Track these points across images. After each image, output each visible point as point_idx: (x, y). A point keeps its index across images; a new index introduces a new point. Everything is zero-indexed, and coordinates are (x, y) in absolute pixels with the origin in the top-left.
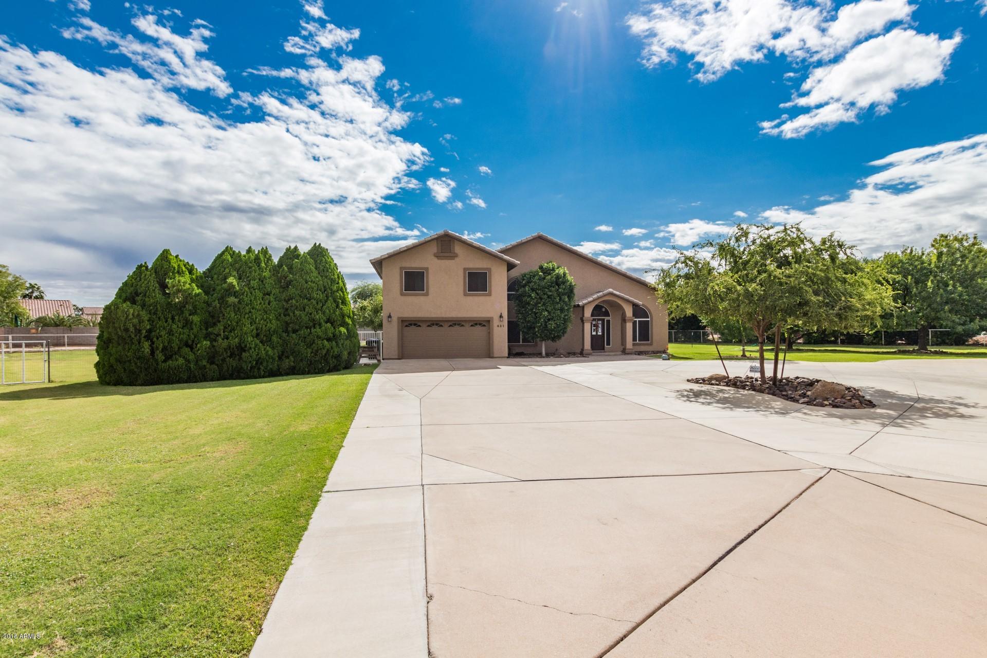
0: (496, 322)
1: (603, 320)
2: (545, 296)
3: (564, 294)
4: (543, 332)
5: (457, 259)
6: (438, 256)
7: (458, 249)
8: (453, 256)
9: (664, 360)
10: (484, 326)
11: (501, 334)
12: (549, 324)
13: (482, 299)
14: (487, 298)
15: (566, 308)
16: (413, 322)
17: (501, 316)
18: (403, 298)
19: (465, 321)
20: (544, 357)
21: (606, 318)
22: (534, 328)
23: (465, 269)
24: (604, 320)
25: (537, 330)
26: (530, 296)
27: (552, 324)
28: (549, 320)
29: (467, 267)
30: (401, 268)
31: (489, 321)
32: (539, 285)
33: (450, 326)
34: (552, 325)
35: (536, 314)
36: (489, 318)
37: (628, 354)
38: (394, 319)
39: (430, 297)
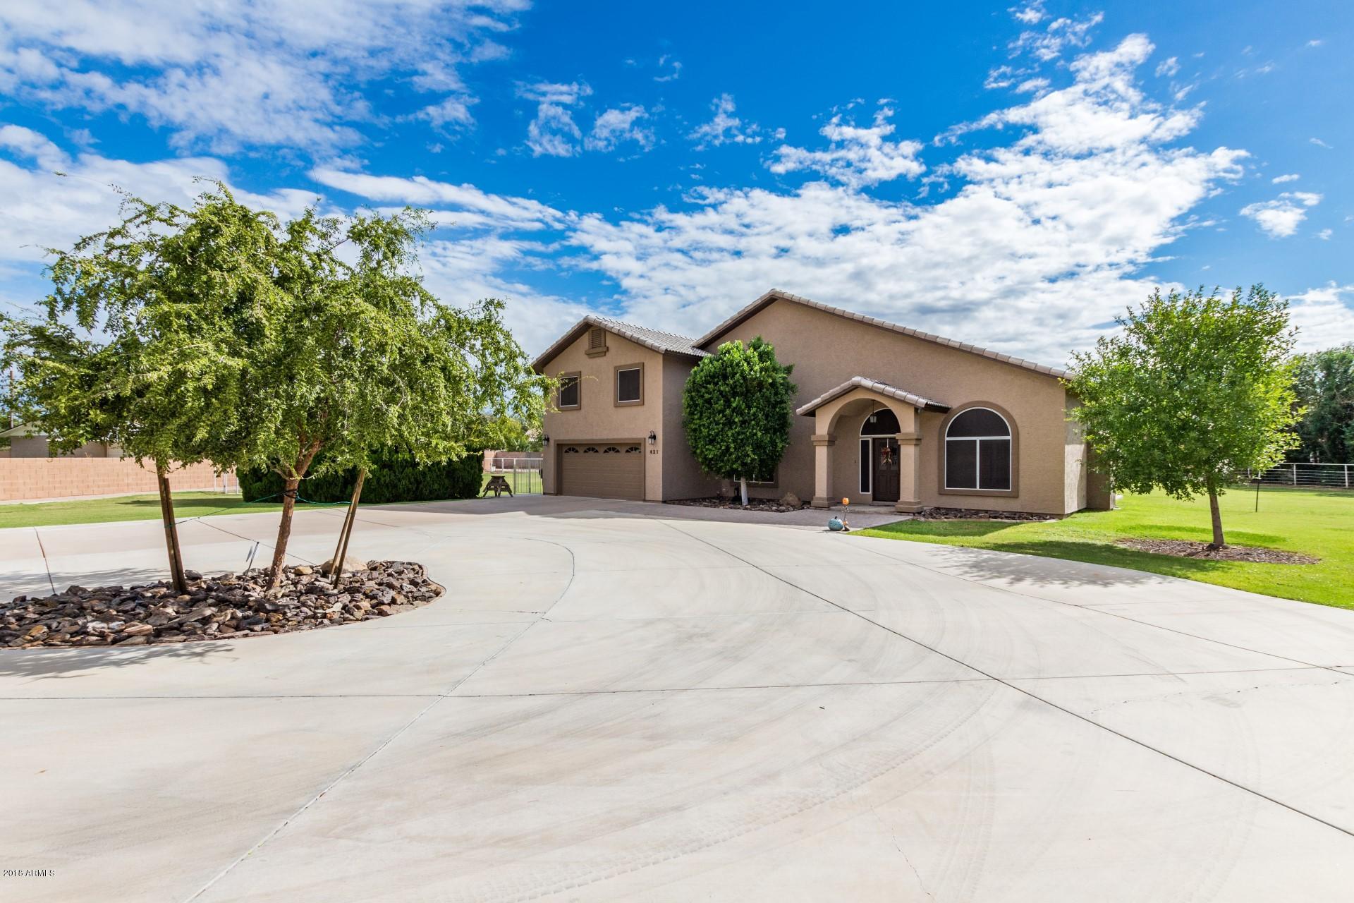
0: (648, 446)
5: (608, 355)
6: (590, 355)
7: (610, 342)
8: (606, 352)
10: (636, 453)
11: (655, 464)
13: (634, 410)
14: (640, 408)
16: (571, 447)
17: (654, 437)
18: (561, 415)
19: (621, 445)
23: (616, 369)
29: (618, 364)
31: (640, 444)
33: (606, 451)
36: (638, 439)
38: (552, 442)
39: (583, 411)
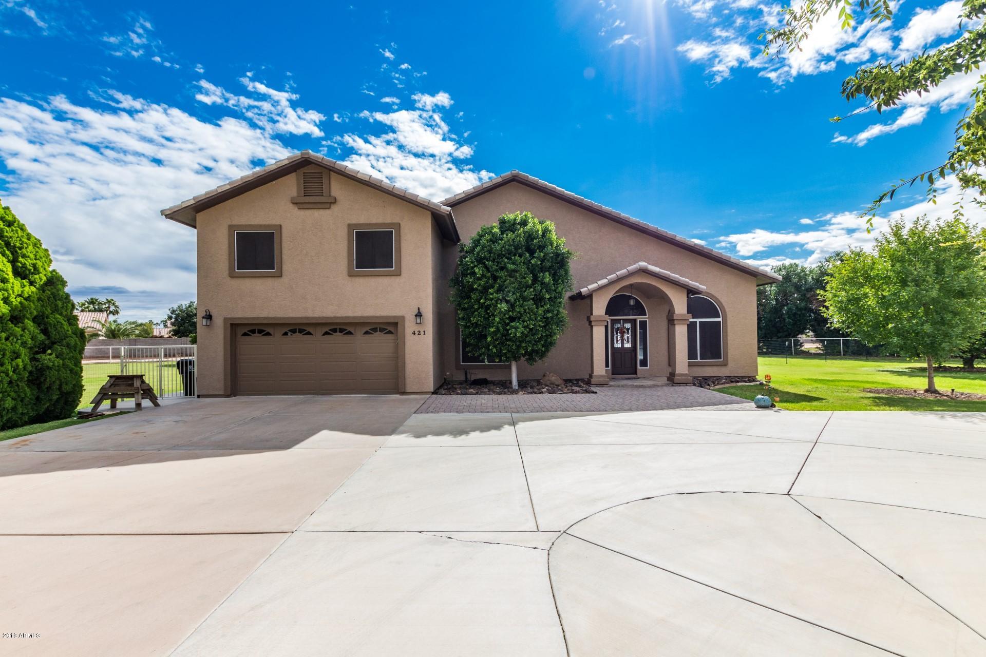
0: (410, 326)
1: (633, 322)
2: (502, 274)
3: (543, 269)
4: (502, 343)
5: (335, 208)
6: (298, 204)
7: (337, 188)
8: (330, 203)
9: (759, 407)
10: (390, 332)
11: (420, 348)
12: (512, 327)
13: (382, 281)
14: (393, 279)
15: (548, 296)
16: (257, 328)
17: (419, 315)
18: (235, 283)
19: (355, 324)
20: (515, 392)
21: (639, 319)
22: (485, 337)
23: (351, 227)
24: (635, 320)
25: (489, 339)
26: (474, 273)
27: (516, 328)
28: (512, 319)
29: (354, 221)
30: (231, 228)
31: (395, 324)
32: (490, 252)
33: (326, 333)
34: (518, 329)
35: (488, 307)
36: (395, 317)
37: (679, 384)
38: (218, 321)
39: (285, 279)
